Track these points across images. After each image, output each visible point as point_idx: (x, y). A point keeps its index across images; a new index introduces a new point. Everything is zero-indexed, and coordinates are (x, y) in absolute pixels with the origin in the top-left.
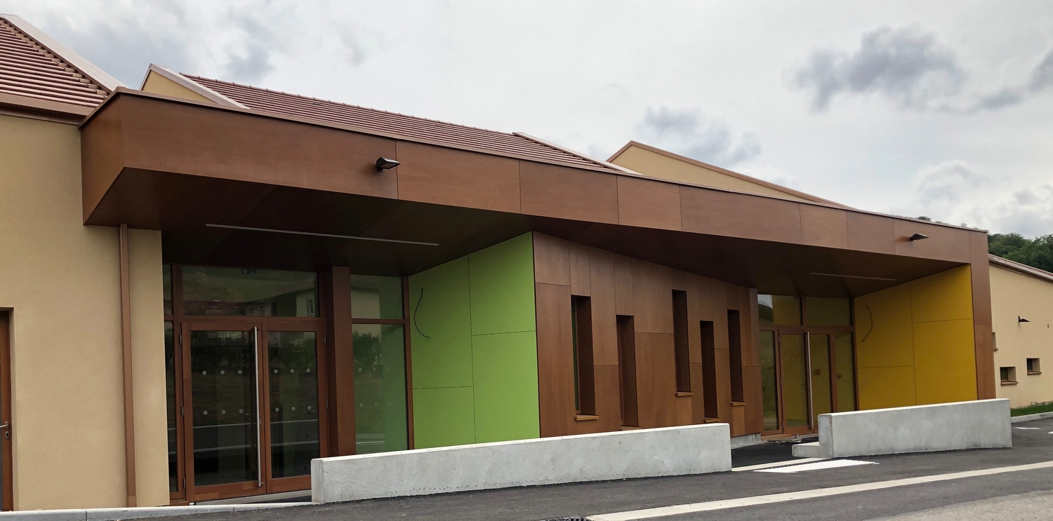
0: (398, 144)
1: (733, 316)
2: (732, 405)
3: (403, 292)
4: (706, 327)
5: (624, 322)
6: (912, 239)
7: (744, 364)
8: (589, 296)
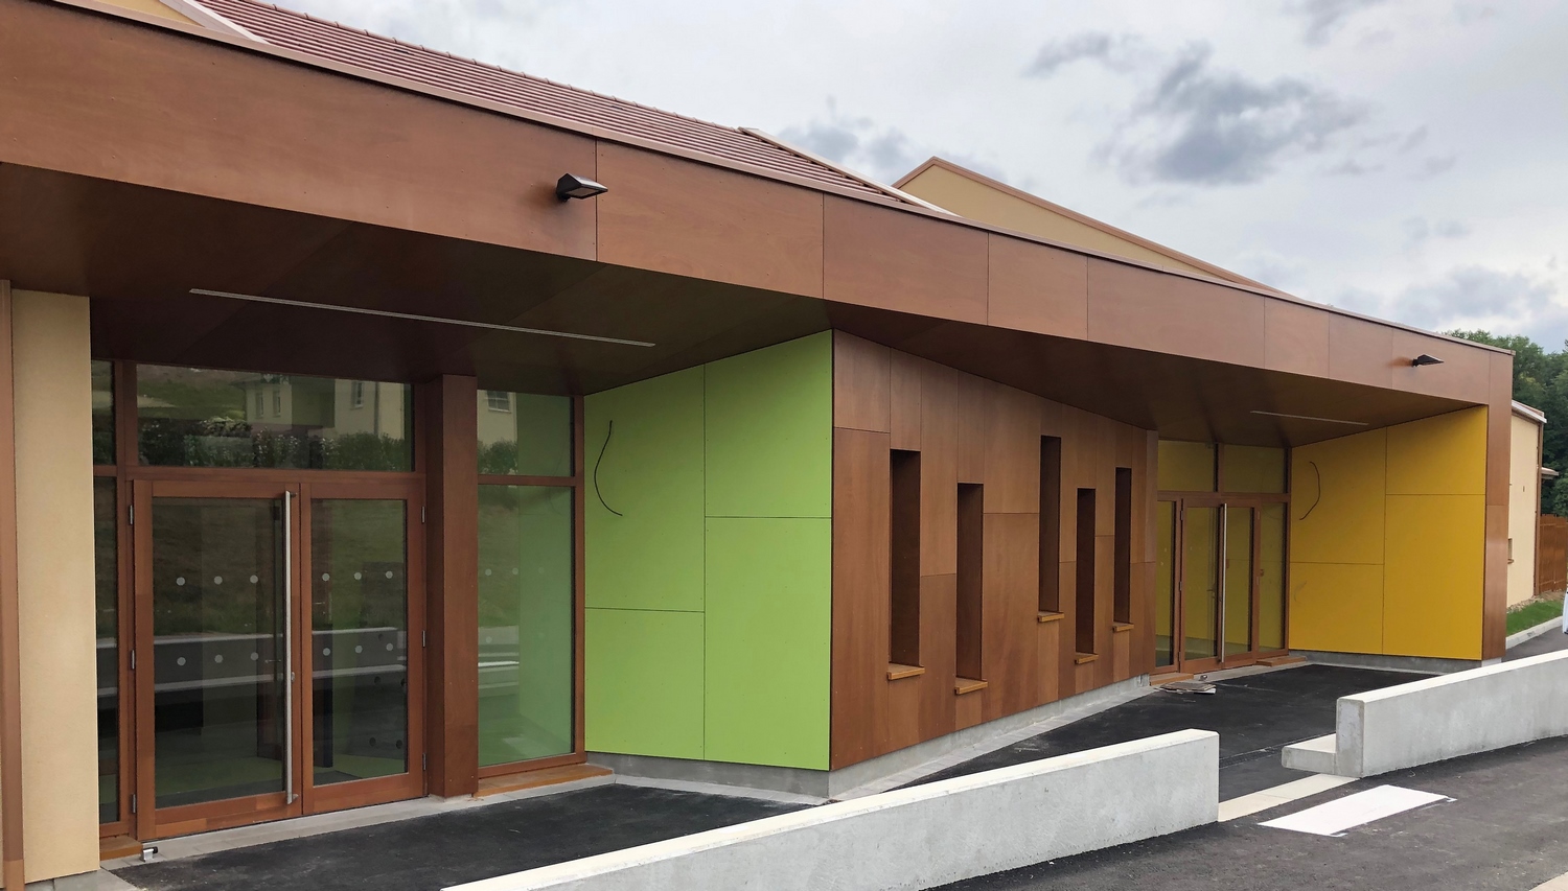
0: (601, 147)
1: (1123, 477)
2: (1114, 630)
3: (572, 424)
4: (1086, 497)
5: (968, 494)
6: (1415, 363)
7: (1133, 560)
8: (915, 449)
